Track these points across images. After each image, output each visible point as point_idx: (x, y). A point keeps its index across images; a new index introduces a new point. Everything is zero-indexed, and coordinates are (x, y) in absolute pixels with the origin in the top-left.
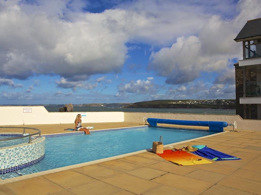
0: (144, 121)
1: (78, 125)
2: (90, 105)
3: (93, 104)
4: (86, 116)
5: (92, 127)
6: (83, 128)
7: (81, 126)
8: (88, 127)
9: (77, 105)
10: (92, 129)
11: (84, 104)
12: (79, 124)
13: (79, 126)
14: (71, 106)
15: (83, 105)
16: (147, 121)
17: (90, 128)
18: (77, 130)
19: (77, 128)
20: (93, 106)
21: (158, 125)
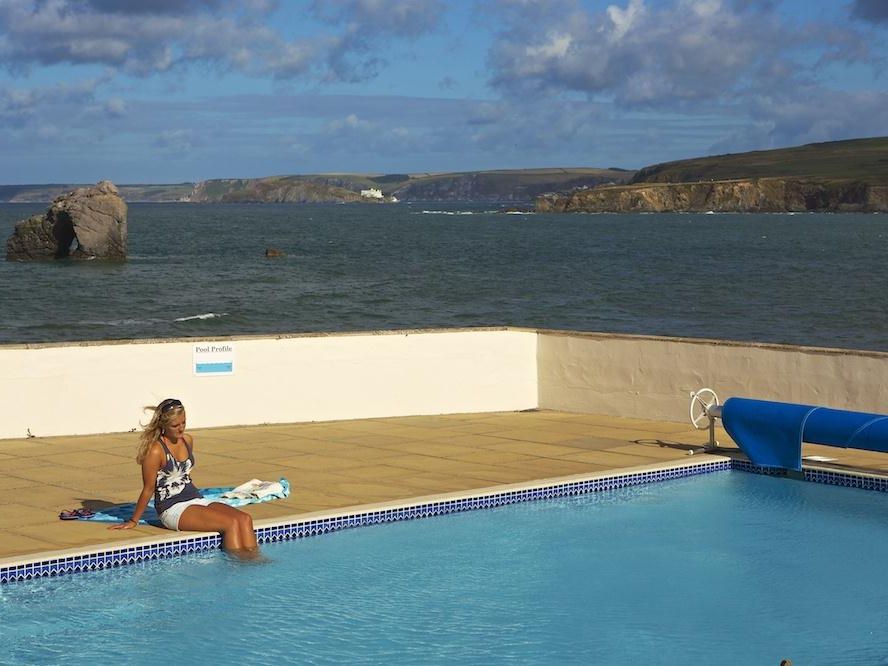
0: (698, 419)
1: (169, 482)
2: (266, 187)
3: (291, 181)
4: (228, 367)
5: (277, 488)
6: (205, 501)
7: (190, 493)
8: (247, 487)
9: (161, 189)
10: (276, 506)
11: (217, 182)
12: (176, 476)
13: (174, 492)
14: (111, 210)
15: (214, 186)
16: (719, 421)
17: (264, 494)
18: (160, 525)
19: (163, 505)
20: (292, 197)
21: (815, 455)
